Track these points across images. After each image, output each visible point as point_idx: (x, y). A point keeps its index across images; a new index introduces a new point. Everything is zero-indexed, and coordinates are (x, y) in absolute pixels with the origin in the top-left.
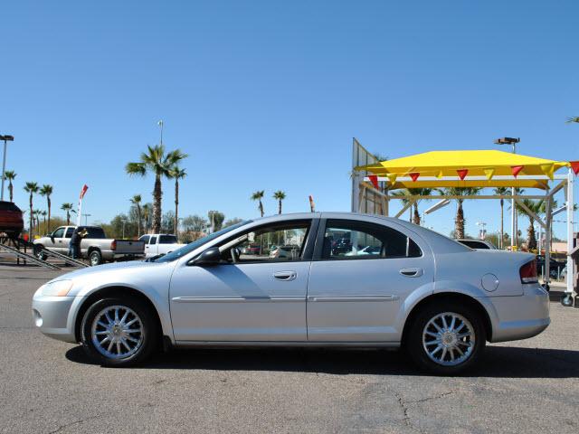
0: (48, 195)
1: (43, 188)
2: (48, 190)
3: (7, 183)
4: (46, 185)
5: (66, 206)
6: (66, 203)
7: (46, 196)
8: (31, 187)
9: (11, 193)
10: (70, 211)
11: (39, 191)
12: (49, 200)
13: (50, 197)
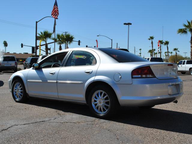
0: (167, 45)
1: (165, 42)
2: (167, 43)
3: (151, 41)
4: (166, 41)
5: (175, 49)
6: (175, 48)
7: (166, 45)
8: (161, 42)
9: (152, 45)
10: (177, 51)
11: (164, 44)
12: (167, 47)
13: (168, 46)
